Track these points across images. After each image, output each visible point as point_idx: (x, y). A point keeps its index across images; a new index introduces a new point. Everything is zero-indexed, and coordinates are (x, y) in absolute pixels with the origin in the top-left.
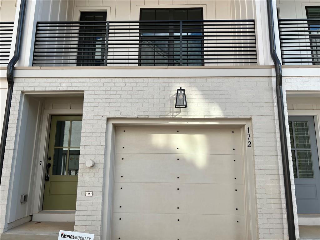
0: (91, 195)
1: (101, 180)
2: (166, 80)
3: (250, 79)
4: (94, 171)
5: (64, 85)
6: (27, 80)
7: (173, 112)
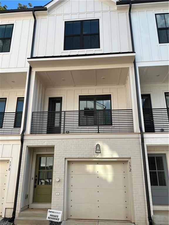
0: (58, 194)
1: (63, 187)
2: (91, 139)
3: (130, 139)
4: (59, 183)
5: (46, 143)
6: (29, 141)
7: (95, 155)
